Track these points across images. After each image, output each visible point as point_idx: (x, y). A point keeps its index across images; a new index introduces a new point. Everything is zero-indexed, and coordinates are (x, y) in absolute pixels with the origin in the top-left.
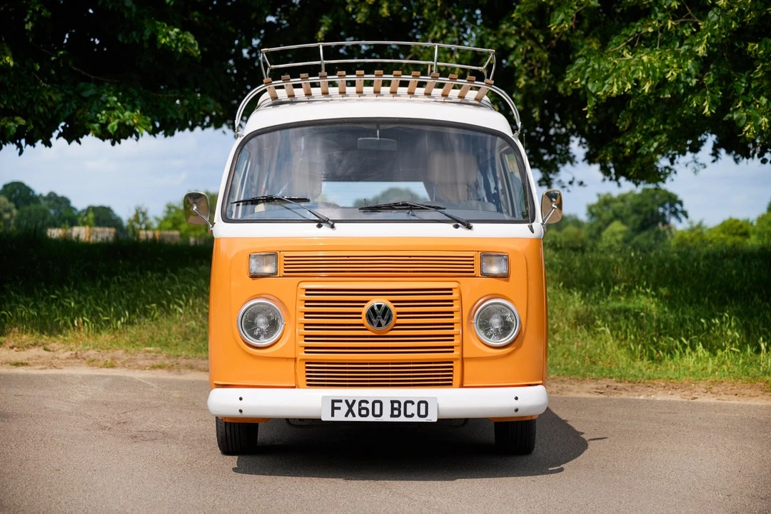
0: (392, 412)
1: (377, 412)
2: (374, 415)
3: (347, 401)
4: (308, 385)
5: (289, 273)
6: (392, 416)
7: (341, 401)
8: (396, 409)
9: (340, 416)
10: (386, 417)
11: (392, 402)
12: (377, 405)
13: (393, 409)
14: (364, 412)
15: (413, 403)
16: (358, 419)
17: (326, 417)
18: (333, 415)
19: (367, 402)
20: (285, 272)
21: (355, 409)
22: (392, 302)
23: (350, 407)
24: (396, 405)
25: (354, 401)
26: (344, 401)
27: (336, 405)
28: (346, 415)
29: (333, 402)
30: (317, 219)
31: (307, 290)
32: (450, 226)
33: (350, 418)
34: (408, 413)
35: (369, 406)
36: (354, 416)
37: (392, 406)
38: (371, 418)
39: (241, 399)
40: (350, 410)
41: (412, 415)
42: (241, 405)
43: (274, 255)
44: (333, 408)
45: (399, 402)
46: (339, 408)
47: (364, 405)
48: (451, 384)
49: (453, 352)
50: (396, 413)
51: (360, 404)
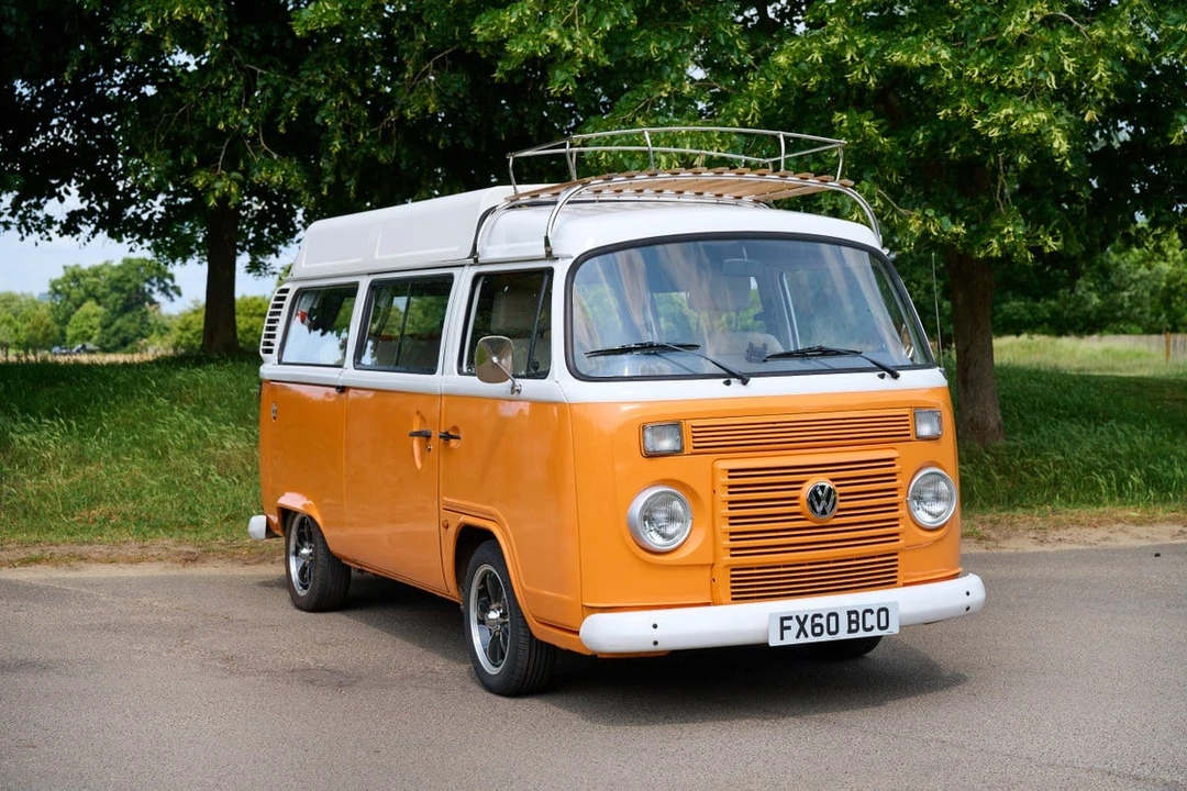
0: (850, 627)
1: (833, 629)
2: (830, 633)
3: (797, 617)
4: (733, 599)
5: (700, 450)
6: (850, 631)
7: (790, 618)
8: (854, 622)
9: (791, 639)
10: (843, 635)
11: (849, 613)
12: (833, 619)
13: (850, 622)
14: (817, 630)
15: (872, 612)
16: (812, 639)
17: (775, 641)
18: (782, 638)
19: (820, 616)
20: (695, 448)
21: (808, 627)
22: (833, 480)
23: (802, 624)
24: (853, 617)
25: (806, 616)
26: (794, 618)
27: (786, 623)
28: (798, 637)
29: (783, 619)
30: (723, 372)
31: (730, 471)
32: (874, 376)
33: (802, 640)
34: (868, 626)
35: (823, 621)
36: (806, 636)
37: (849, 617)
38: (825, 637)
39: (655, 626)
40: (802, 629)
41: (872, 628)
42: (655, 635)
43: (676, 425)
44: (783, 628)
45: (856, 612)
46: (789, 628)
47: (817, 620)
48: (895, 582)
49: (897, 540)
50: (854, 626)
51: (813, 621)
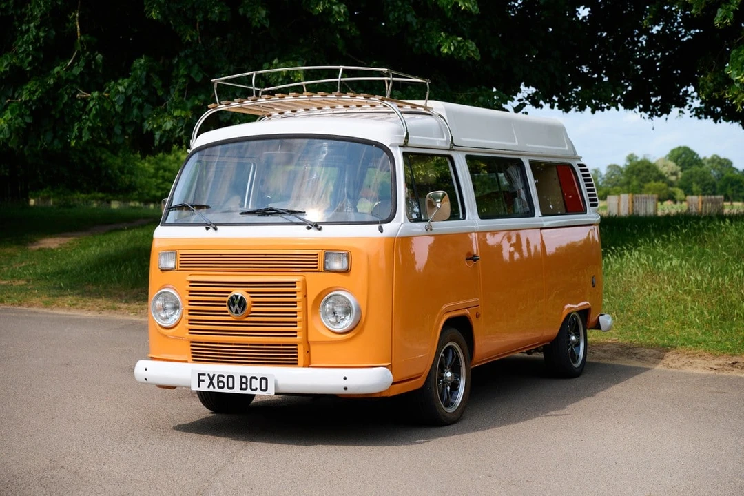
0: (241, 386)
1: (231, 385)
2: (228, 387)
3: (209, 375)
4: (193, 360)
5: (183, 267)
6: (241, 389)
7: (204, 375)
8: (244, 383)
9: (204, 387)
10: (237, 390)
11: (242, 377)
12: (230, 379)
13: (242, 383)
14: (221, 385)
15: (256, 379)
16: (217, 390)
17: (195, 387)
18: (199, 386)
20: (181, 267)
21: (215, 381)
22: (248, 293)
23: (212, 380)
24: (244, 380)
25: (214, 375)
26: (207, 375)
27: (202, 377)
28: (209, 387)
29: (200, 375)
30: (206, 222)
31: (191, 282)
32: (304, 227)
33: (211, 389)
34: (253, 387)
35: (225, 380)
36: (214, 387)
37: (241, 380)
38: (226, 390)
39: (146, 370)
40: (211, 383)
41: (256, 389)
42: (146, 374)
43: (174, 253)
44: (200, 380)
45: (246, 377)
46: (203, 381)
47: (221, 379)
48: (296, 364)
49: (296, 336)
50: (244, 386)
51: (218, 379)
